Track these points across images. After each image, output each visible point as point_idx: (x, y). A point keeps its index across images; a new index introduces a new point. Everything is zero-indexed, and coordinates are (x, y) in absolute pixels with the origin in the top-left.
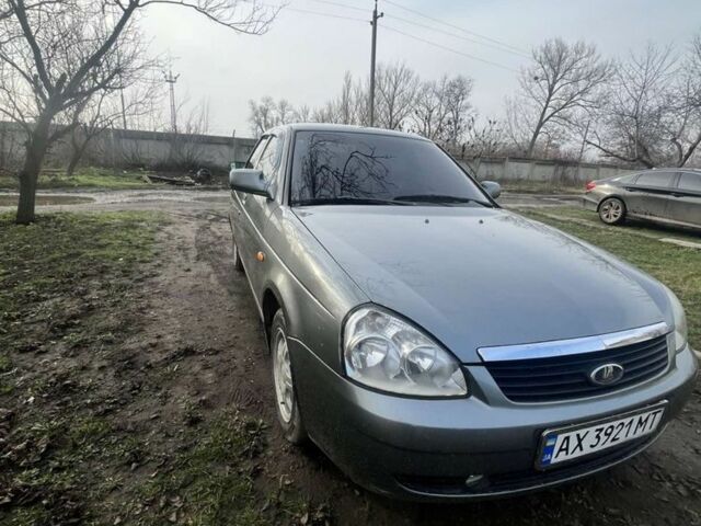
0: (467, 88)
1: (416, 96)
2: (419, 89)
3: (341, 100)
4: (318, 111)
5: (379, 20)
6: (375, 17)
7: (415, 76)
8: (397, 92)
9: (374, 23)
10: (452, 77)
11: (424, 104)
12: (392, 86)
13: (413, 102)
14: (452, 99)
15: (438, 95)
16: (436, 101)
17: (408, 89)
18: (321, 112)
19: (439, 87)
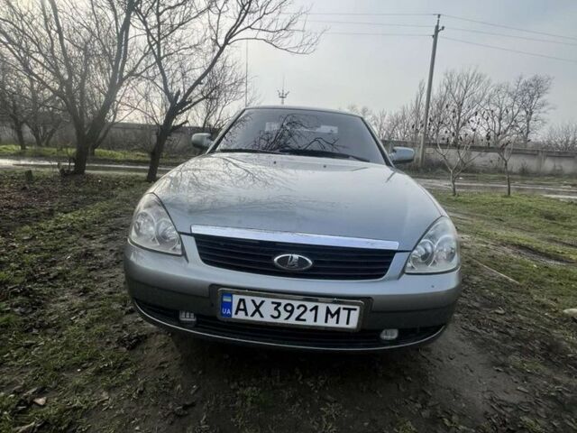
0: (545, 87)
1: (486, 97)
2: (491, 90)
3: (414, 104)
4: (393, 114)
5: (439, 34)
6: (437, 31)
7: (487, 78)
8: (467, 94)
9: (435, 37)
10: (528, 78)
11: (495, 104)
12: (462, 90)
13: (483, 103)
14: (527, 98)
15: (510, 94)
16: (509, 101)
17: (478, 92)
18: (396, 115)
19: (513, 87)
